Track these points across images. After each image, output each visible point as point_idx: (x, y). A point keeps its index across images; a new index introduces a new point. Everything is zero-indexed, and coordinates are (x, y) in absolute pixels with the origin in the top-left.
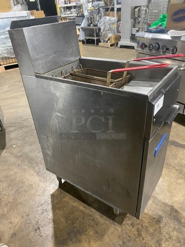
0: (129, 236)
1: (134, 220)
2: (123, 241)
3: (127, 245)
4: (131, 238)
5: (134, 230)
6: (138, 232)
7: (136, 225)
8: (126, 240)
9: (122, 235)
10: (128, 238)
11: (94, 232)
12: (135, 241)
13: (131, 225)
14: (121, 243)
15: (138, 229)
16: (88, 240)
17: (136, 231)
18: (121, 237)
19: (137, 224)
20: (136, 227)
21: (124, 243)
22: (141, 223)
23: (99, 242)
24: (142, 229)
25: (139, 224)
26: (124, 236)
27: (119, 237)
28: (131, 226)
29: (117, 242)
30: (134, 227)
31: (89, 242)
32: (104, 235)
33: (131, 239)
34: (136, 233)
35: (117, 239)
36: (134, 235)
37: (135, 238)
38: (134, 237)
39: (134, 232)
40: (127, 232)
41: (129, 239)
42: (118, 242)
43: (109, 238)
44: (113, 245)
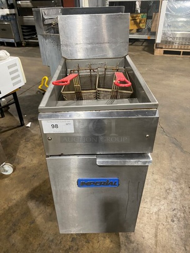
0: (61, 242)
1: (79, 239)
2: (53, 239)
3: (51, 244)
4: (60, 244)
5: (69, 243)
6: (68, 248)
7: (75, 243)
8: (56, 241)
9: (59, 235)
10: (59, 242)
11: (50, 212)
12: (59, 250)
13: (73, 238)
14: (51, 238)
15: (72, 247)
16: (41, 211)
17: (69, 245)
18: (56, 235)
19: (77, 244)
20: (73, 244)
21: (52, 241)
22: (79, 247)
23: (43, 220)
24: (75, 251)
25: (78, 246)
26: (59, 237)
27: (56, 234)
28: (71, 239)
29: (50, 234)
30: (73, 242)
31: (41, 214)
32: (51, 221)
33: (58, 245)
34: (68, 247)
35: (53, 234)
36: (65, 246)
37: (61, 249)
38: (62, 247)
39: (67, 244)
40: (63, 238)
41: (58, 244)
42: (51, 236)
43: (51, 226)
44: (46, 233)
